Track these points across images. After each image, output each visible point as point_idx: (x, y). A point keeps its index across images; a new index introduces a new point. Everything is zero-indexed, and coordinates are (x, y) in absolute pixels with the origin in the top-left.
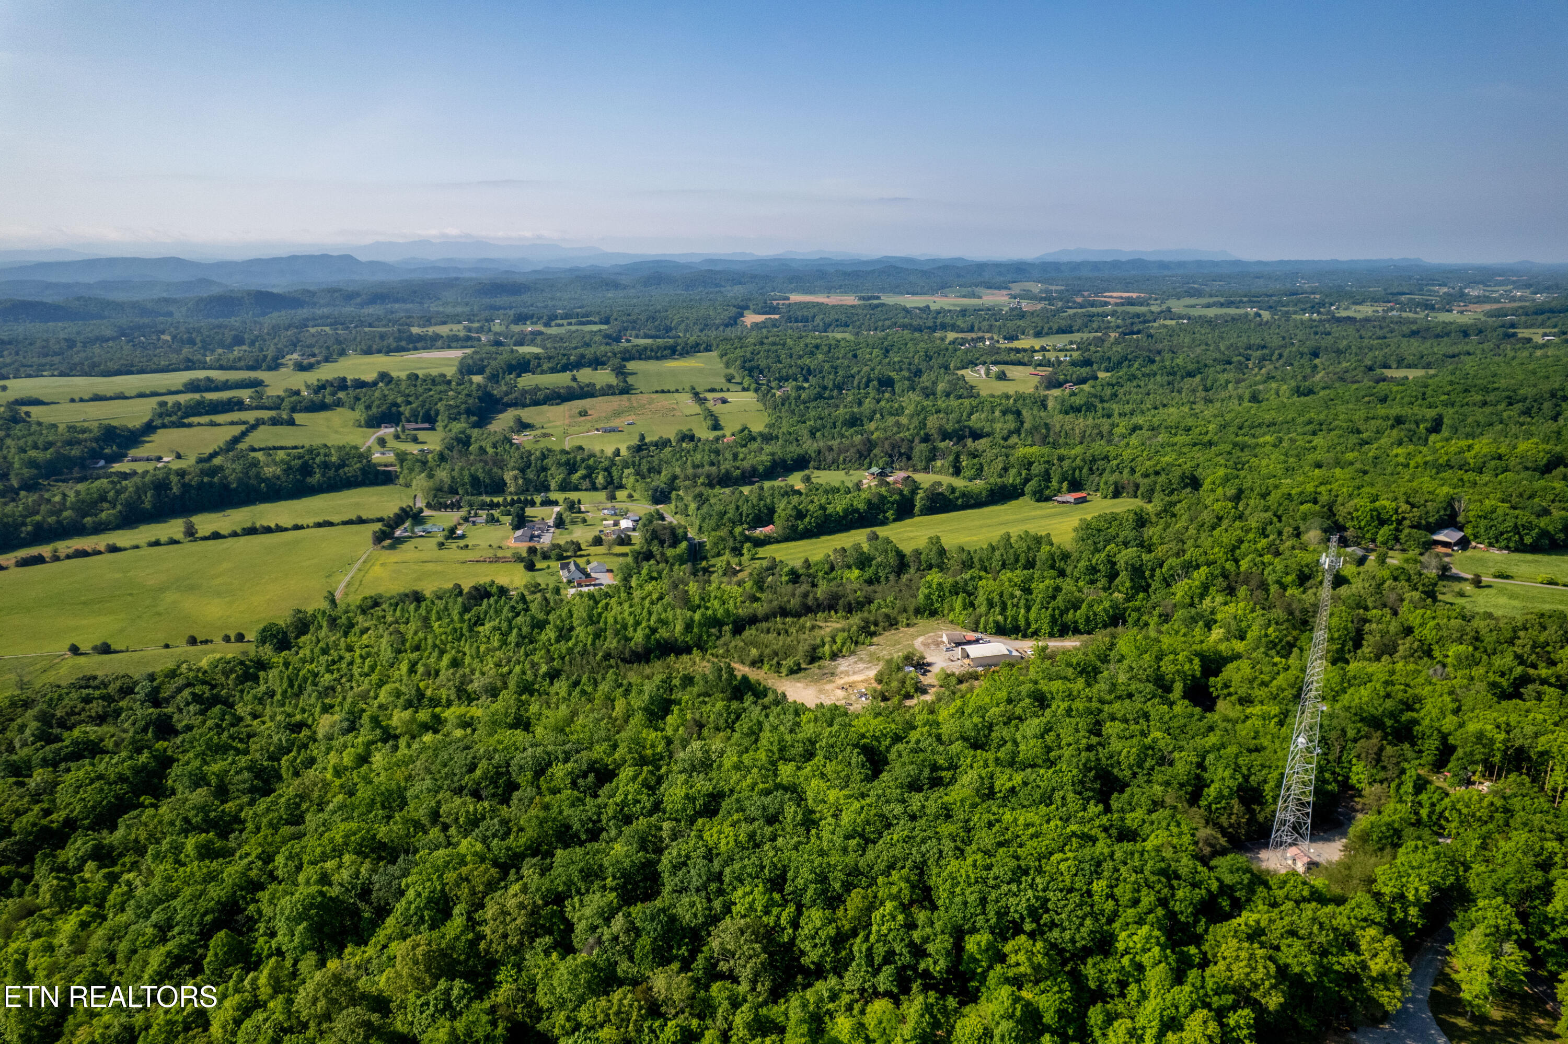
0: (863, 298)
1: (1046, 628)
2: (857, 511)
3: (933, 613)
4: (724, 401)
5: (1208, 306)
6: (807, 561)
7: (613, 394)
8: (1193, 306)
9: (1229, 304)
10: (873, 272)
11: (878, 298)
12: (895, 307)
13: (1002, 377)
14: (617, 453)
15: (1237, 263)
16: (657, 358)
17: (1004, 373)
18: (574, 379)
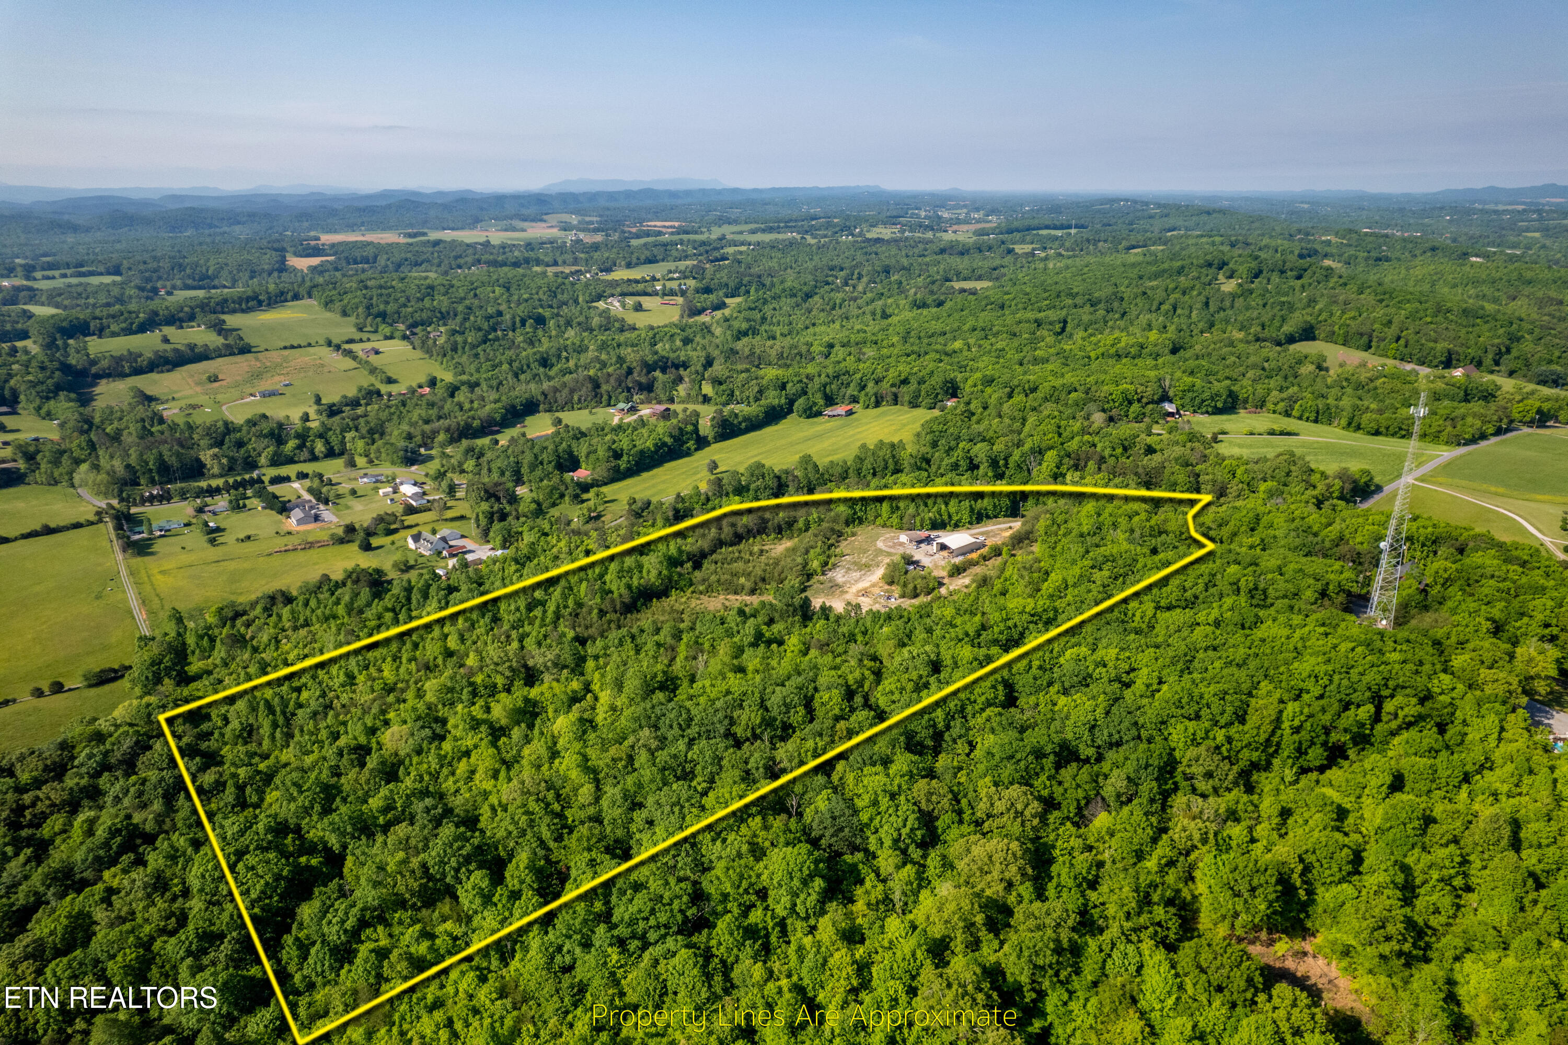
0: (410, 236)
1: (966, 517)
2: (664, 444)
3: (861, 522)
4: (377, 352)
5: (753, 232)
6: (678, 495)
7: (232, 354)
8: (741, 233)
9: (770, 230)
10: (389, 206)
11: (424, 234)
12: (454, 244)
13: (638, 308)
14: (306, 418)
15: (735, 191)
16: (243, 311)
17: (640, 305)
18: (166, 340)
